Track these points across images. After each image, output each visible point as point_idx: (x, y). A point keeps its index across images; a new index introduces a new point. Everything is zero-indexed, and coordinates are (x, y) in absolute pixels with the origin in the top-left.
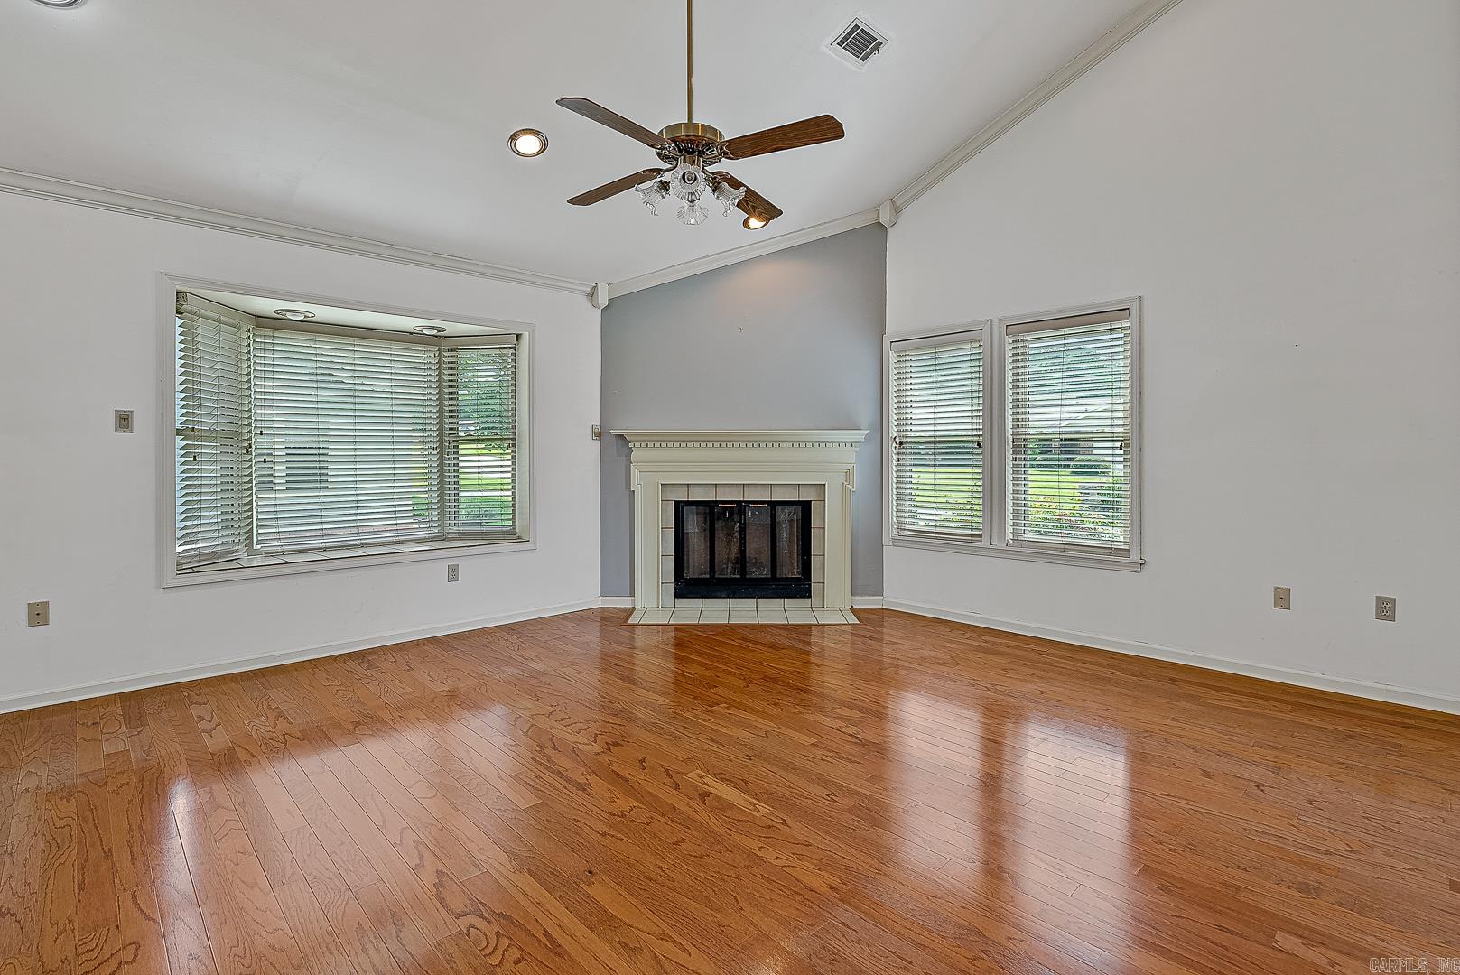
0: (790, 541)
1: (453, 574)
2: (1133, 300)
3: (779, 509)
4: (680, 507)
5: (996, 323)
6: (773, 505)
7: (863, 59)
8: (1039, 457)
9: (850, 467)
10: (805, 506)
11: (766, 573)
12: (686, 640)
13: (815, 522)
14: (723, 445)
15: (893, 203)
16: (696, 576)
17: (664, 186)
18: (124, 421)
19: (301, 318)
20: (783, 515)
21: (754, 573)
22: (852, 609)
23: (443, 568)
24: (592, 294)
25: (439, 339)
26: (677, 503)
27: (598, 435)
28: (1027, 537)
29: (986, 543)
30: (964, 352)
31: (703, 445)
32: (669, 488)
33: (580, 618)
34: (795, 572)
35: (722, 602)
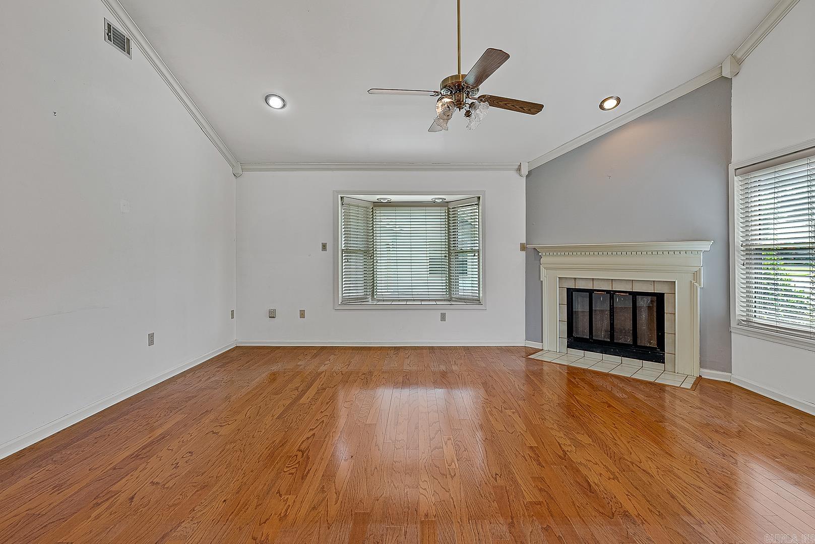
1: (443, 317)
3: (639, 298)
4: (570, 292)
6: (634, 295)
9: (697, 269)
10: (659, 299)
11: (629, 340)
13: (667, 309)
15: (734, 57)
16: (581, 336)
18: (324, 247)
19: (387, 201)
20: (643, 303)
21: (620, 339)
22: (700, 378)
23: (439, 313)
24: (519, 169)
25: (445, 204)
26: (568, 289)
32: (563, 280)
34: (654, 343)
35: (598, 355)
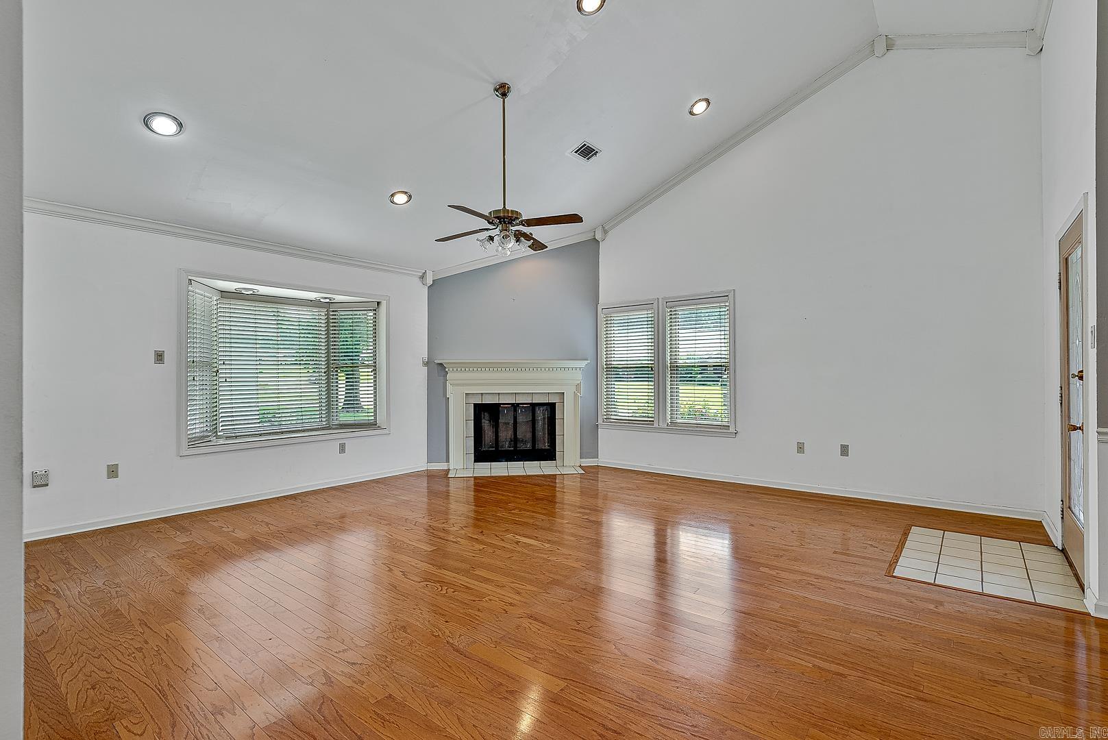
0: (544, 429)
1: (342, 448)
2: (730, 291)
3: (537, 408)
4: (477, 407)
5: (660, 300)
6: (533, 406)
7: (588, 159)
8: (699, 376)
9: (579, 382)
10: (552, 406)
11: (529, 446)
12: (481, 485)
13: (558, 415)
14: (503, 369)
15: (603, 228)
16: (487, 449)
17: (491, 238)
18: (159, 357)
19: (252, 292)
20: (540, 414)
21: (521, 447)
22: (580, 466)
23: (336, 445)
24: (423, 277)
25: (329, 305)
26: (475, 405)
27: (427, 364)
28: (679, 421)
29: (656, 425)
30: (643, 314)
31: (491, 369)
32: (470, 396)
33: (417, 475)
34: (546, 446)
35: (503, 464)
